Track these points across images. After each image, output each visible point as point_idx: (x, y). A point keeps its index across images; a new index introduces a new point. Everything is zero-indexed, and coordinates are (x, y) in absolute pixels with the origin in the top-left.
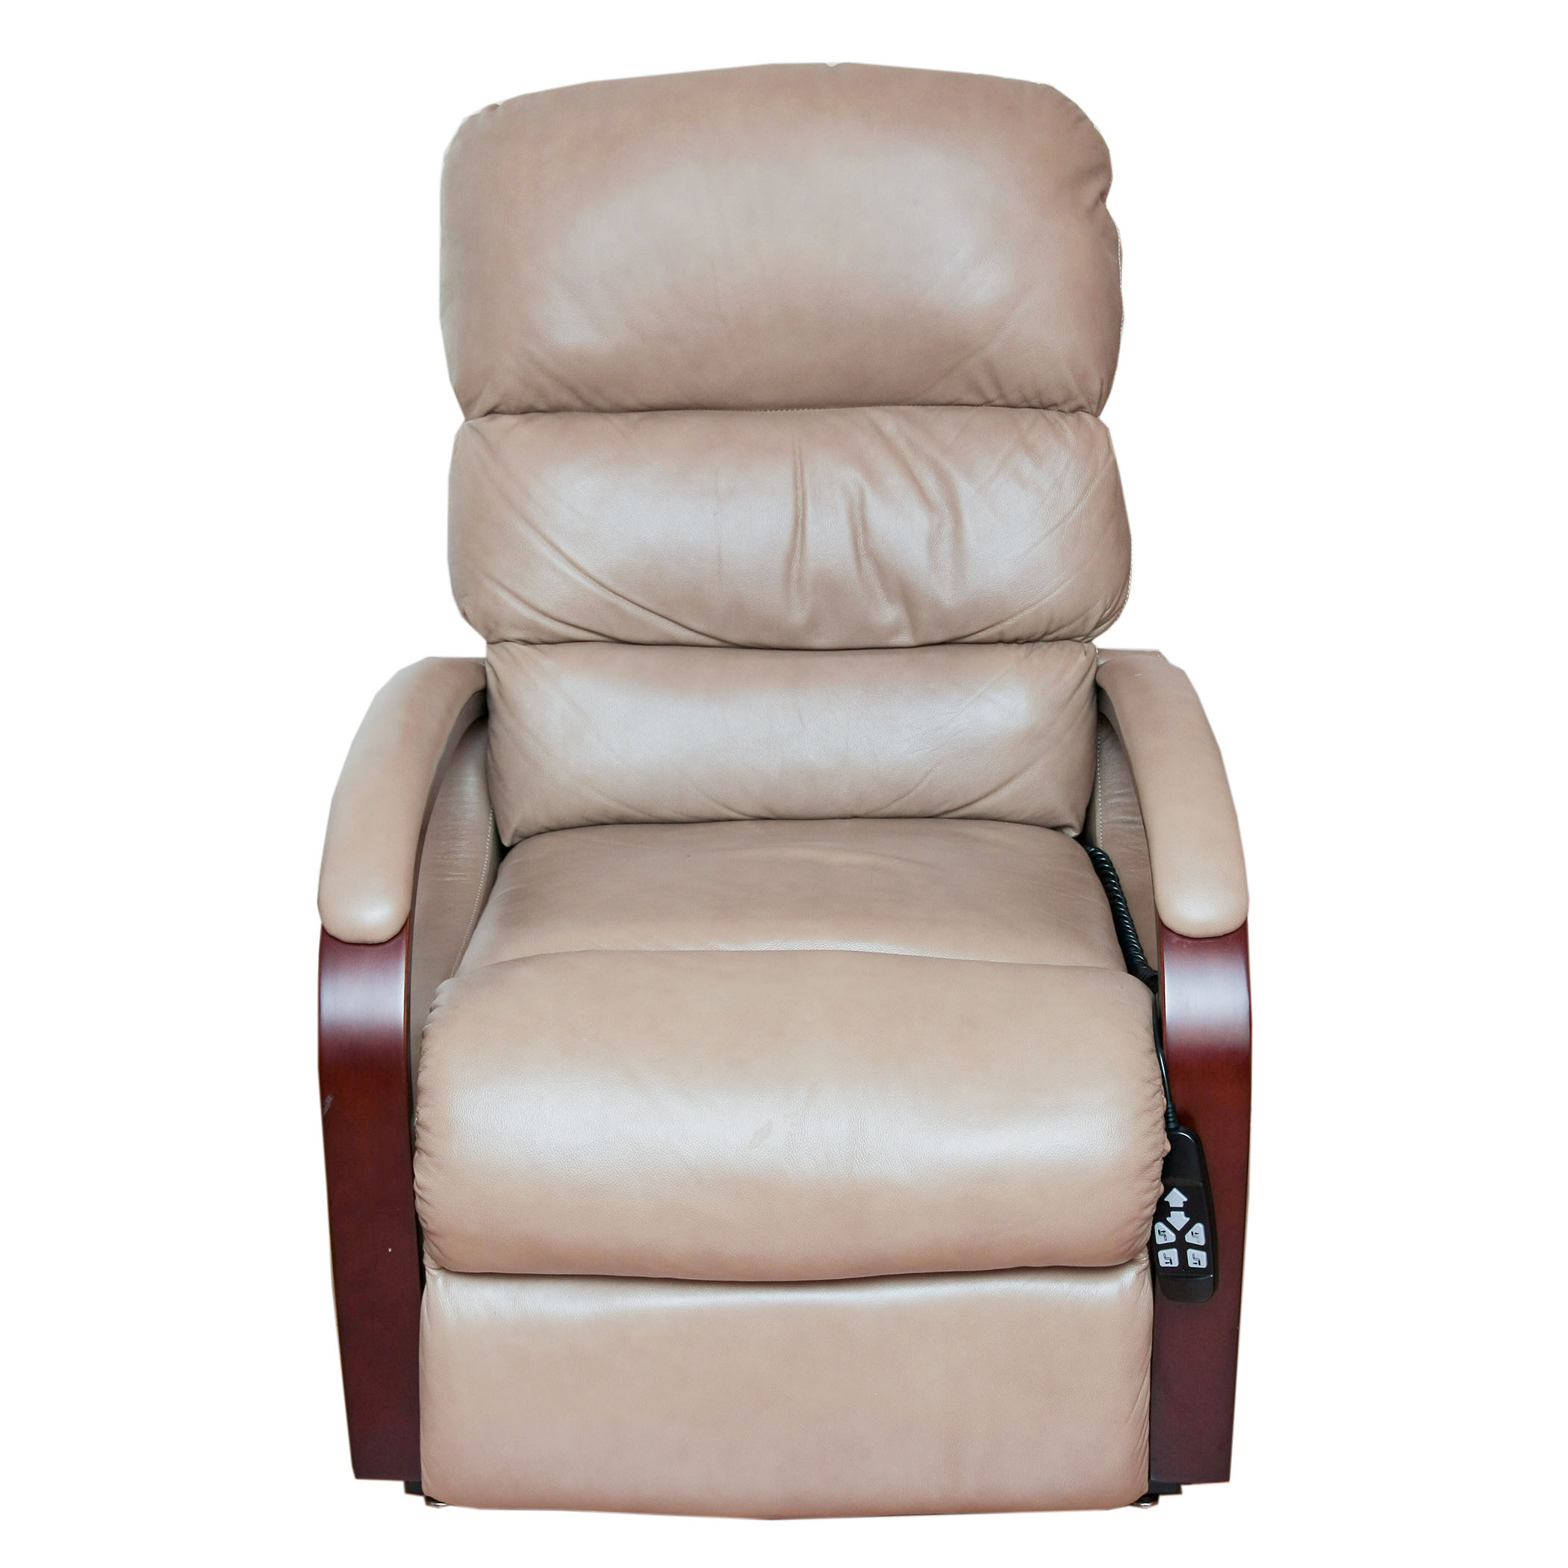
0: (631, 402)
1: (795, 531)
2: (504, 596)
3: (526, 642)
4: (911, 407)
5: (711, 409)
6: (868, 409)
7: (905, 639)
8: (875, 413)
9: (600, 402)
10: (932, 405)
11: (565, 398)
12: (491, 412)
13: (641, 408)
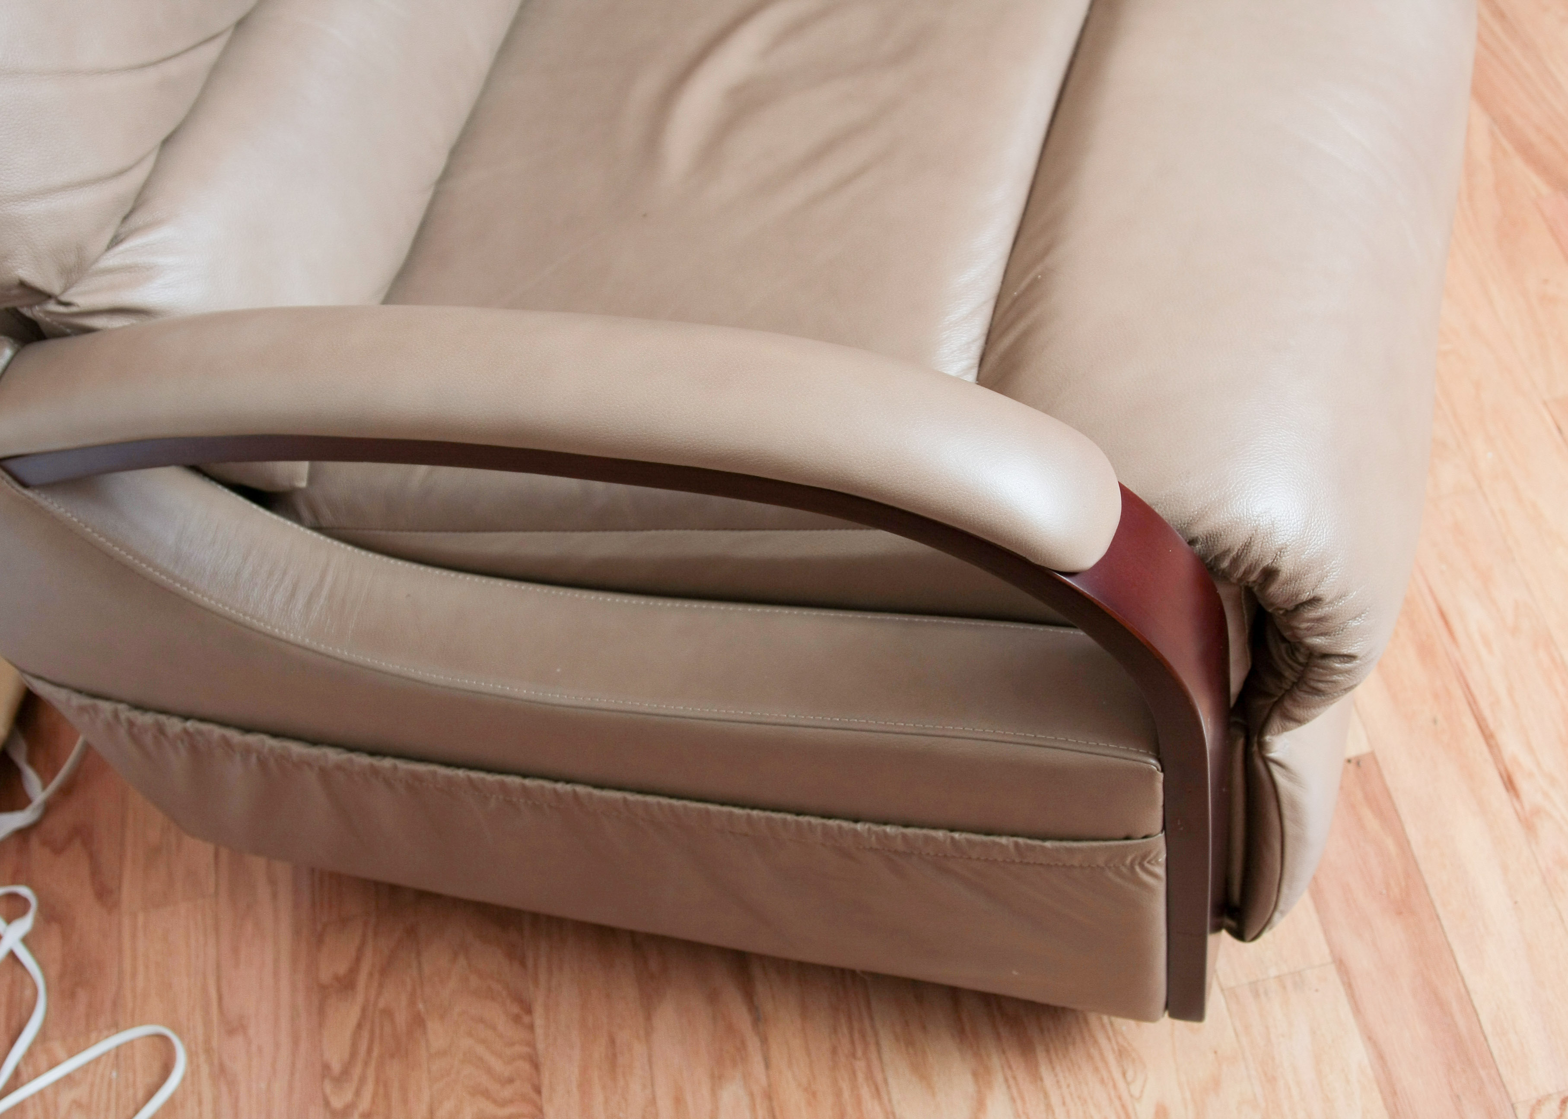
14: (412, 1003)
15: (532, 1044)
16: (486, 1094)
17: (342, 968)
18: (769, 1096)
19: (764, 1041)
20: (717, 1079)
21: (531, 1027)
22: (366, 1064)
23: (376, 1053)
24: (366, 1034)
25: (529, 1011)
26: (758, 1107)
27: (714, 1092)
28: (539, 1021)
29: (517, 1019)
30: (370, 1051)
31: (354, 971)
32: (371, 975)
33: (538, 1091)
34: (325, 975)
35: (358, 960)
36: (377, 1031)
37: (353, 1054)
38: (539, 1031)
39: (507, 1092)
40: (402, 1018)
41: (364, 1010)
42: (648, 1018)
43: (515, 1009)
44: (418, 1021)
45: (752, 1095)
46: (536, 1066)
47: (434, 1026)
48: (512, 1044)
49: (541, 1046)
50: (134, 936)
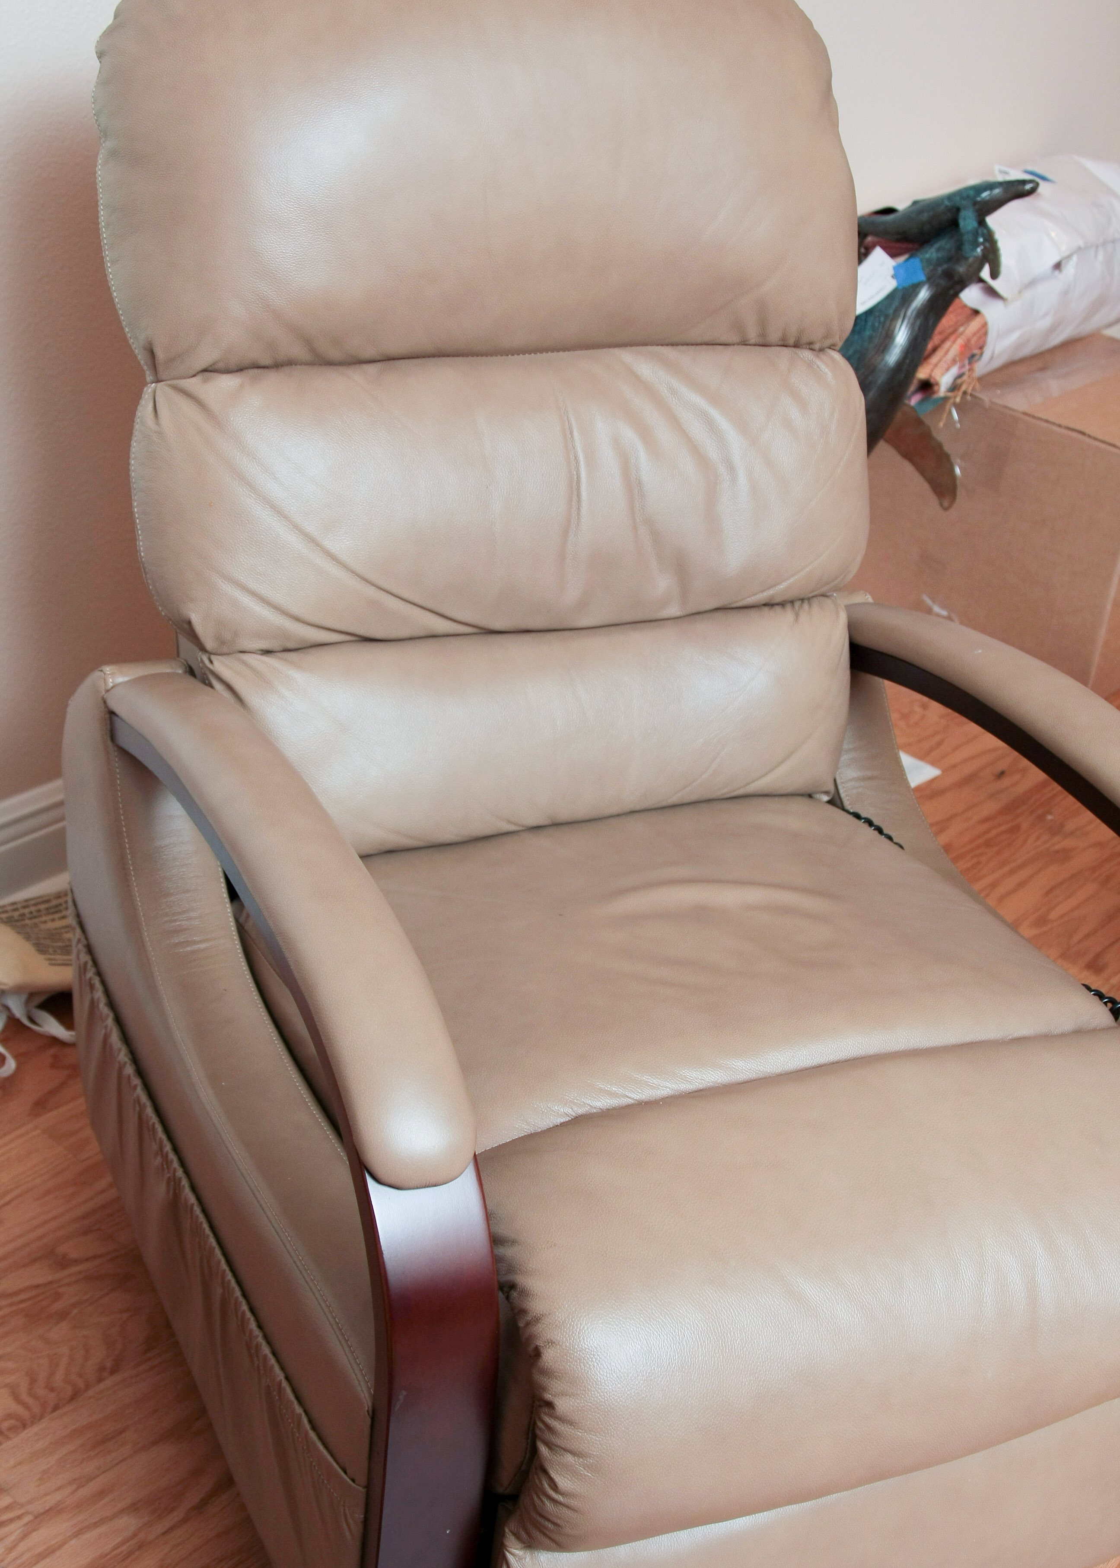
0: (370, 352)
1: (570, 500)
2: (247, 601)
3: (267, 652)
4: (660, 347)
5: (454, 356)
6: (616, 351)
7: (674, 610)
8: (626, 356)
9: (334, 354)
10: (682, 345)
11: (297, 351)
12: (209, 370)
13: (378, 358)
14: (74, 1305)
15: (87, 1387)
16: (33, 1381)
17: (74, 1255)
18: (140, 1546)
19: (184, 1521)
20: (134, 1508)
21: (100, 1380)
22: (11, 1304)
23: (23, 1306)
24: (34, 1293)
25: (113, 1372)
26: (128, 1544)
27: (121, 1512)
28: (108, 1382)
29: (102, 1369)
30: (22, 1301)
31: (76, 1262)
32: (80, 1272)
33: (55, 1408)
34: (61, 1249)
35: (87, 1260)
36: (40, 1298)
37: (15, 1294)
38: (101, 1386)
39: (41, 1391)
40: (58, 1306)
41: (50, 1283)
42: (154, 1443)
43: (108, 1364)
44: (63, 1315)
45: (135, 1535)
46: (73, 1398)
47: (64, 1325)
48: (80, 1375)
49: (90, 1393)
50: (20, 1136)
